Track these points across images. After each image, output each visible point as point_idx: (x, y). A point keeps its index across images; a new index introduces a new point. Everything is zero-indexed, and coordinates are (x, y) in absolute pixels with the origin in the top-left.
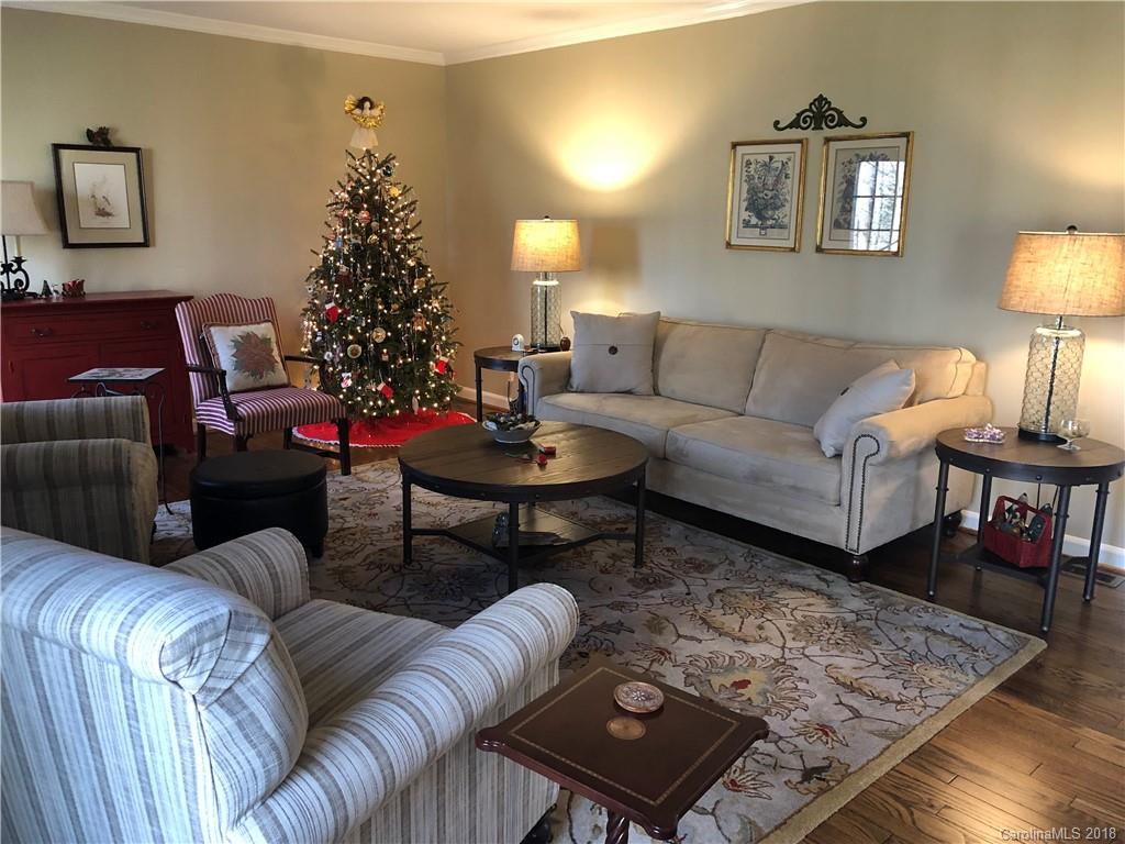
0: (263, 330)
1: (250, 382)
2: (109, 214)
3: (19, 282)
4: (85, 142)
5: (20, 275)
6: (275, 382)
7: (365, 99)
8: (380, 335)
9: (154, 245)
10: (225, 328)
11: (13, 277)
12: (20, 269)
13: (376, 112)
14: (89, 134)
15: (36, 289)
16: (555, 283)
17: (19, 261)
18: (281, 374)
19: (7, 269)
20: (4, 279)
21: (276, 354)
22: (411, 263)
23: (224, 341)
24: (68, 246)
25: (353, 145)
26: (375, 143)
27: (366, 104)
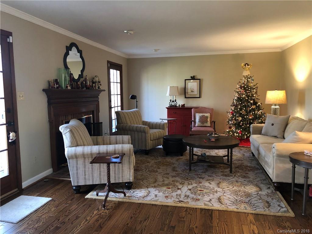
0: (208, 115)
1: (201, 125)
2: (193, 92)
4: (191, 79)
6: (207, 126)
7: (246, 64)
8: (240, 119)
9: (201, 97)
10: (199, 114)
11: (174, 103)
12: (175, 102)
13: (249, 66)
14: (191, 77)
15: (178, 105)
16: (278, 107)
17: (176, 100)
18: (209, 124)
19: (173, 101)
20: (172, 103)
21: (209, 120)
22: (252, 102)
23: (198, 116)
24: (185, 98)
25: (243, 74)
26: (249, 74)
27: (247, 65)
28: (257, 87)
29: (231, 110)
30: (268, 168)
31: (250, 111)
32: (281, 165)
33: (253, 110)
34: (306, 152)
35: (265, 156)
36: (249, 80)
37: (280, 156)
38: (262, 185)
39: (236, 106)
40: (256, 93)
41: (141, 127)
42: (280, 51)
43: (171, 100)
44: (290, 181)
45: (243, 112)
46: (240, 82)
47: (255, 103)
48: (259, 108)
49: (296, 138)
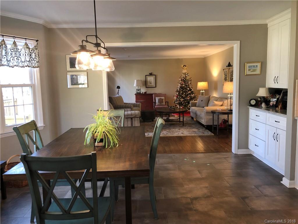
0: (163, 98)
1: (160, 104)
2: (151, 83)
3: (140, 92)
4: (149, 75)
5: (140, 91)
6: (163, 104)
8: (182, 100)
9: (156, 87)
10: (158, 97)
11: (139, 91)
13: (186, 67)
14: (150, 73)
15: (142, 93)
16: (204, 91)
17: (140, 89)
18: (164, 103)
19: (139, 90)
20: (138, 91)
21: (164, 101)
22: (188, 89)
23: (157, 99)
24: (146, 87)
25: (183, 72)
26: (186, 72)
27: (185, 66)
28: (191, 80)
29: (176, 94)
30: (202, 120)
31: (188, 95)
32: (208, 117)
33: (190, 94)
34: (218, 109)
35: (200, 115)
36: (186, 75)
37: (208, 113)
38: (199, 129)
39: (179, 92)
40: (191, 83)
41: (128, 105)
42: (203, 57)
43: (137, 89)
44: (212, 124)
45: (184, 96)
46: (181, 77)
47: (190, 90)
48: (192, 93)
49: (214, 104)
